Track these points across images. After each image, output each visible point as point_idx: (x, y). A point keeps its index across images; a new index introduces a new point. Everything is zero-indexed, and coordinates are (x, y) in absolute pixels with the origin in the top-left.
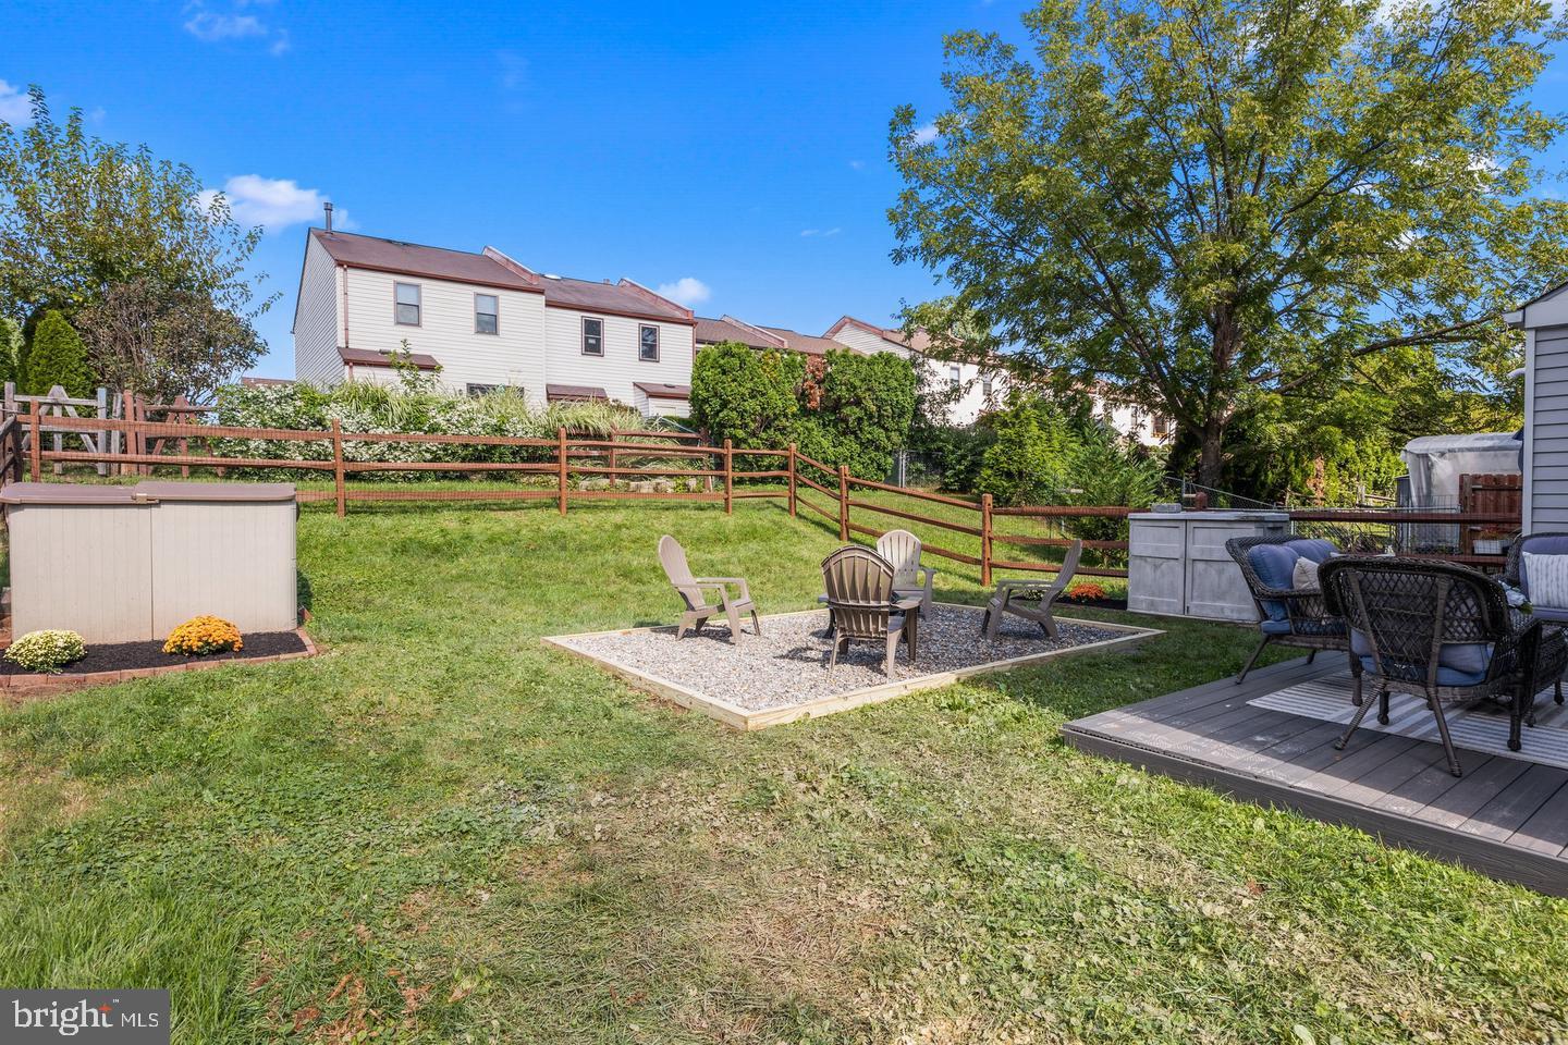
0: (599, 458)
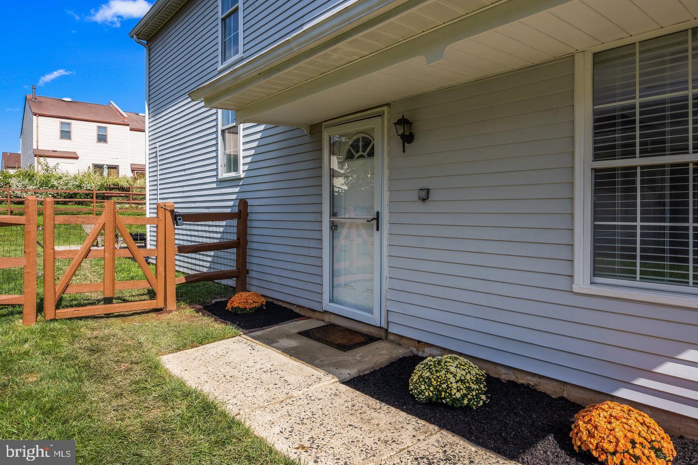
0: (125, 196)
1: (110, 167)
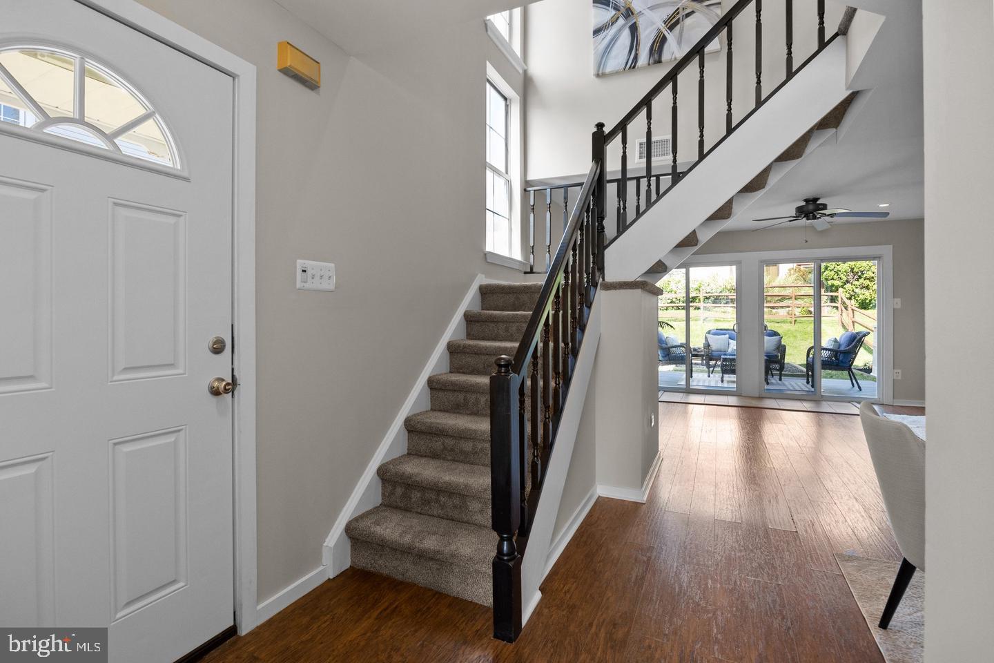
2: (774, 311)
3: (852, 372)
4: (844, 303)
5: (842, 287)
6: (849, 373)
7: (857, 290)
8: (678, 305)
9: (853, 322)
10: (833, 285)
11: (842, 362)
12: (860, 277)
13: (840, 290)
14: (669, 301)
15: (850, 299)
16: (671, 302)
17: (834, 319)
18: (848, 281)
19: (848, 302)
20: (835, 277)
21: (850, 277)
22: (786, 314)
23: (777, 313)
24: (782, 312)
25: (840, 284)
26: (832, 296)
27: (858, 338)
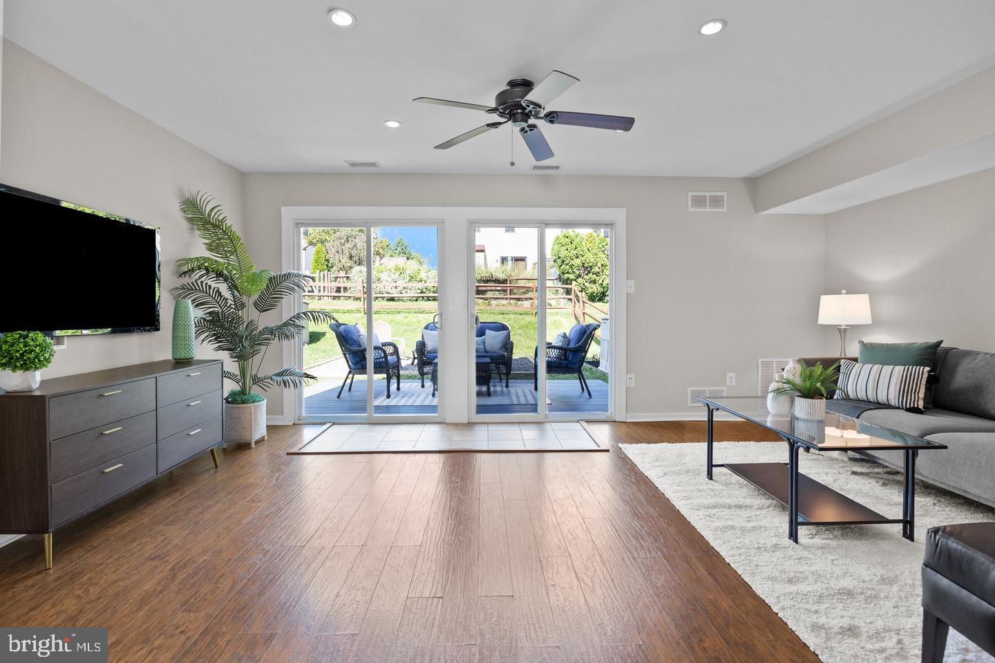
1: (517, 260)
2: (519, 303)
3: (582, 374)
4: (577, 296)
5: (575, 280)
6: (579, 375)
7: (587, 284)
8: (427, 295)
9: (584, 314)
10: (568, 279)
11: (571, 362)
12: (589, 272)
13: (574, 282)
14: (419, 291)
15: (582, 291)
16: (422, 292)
17: (568, 310)
18: (579, 276)
19: (579, 294)
20: (570, 271)
21: (582, 271)
22: (529, 306)
23: (521, 305)
24: (527, 304)
25: (574, 278)
26: (567, 289)
27: (588, 332)
